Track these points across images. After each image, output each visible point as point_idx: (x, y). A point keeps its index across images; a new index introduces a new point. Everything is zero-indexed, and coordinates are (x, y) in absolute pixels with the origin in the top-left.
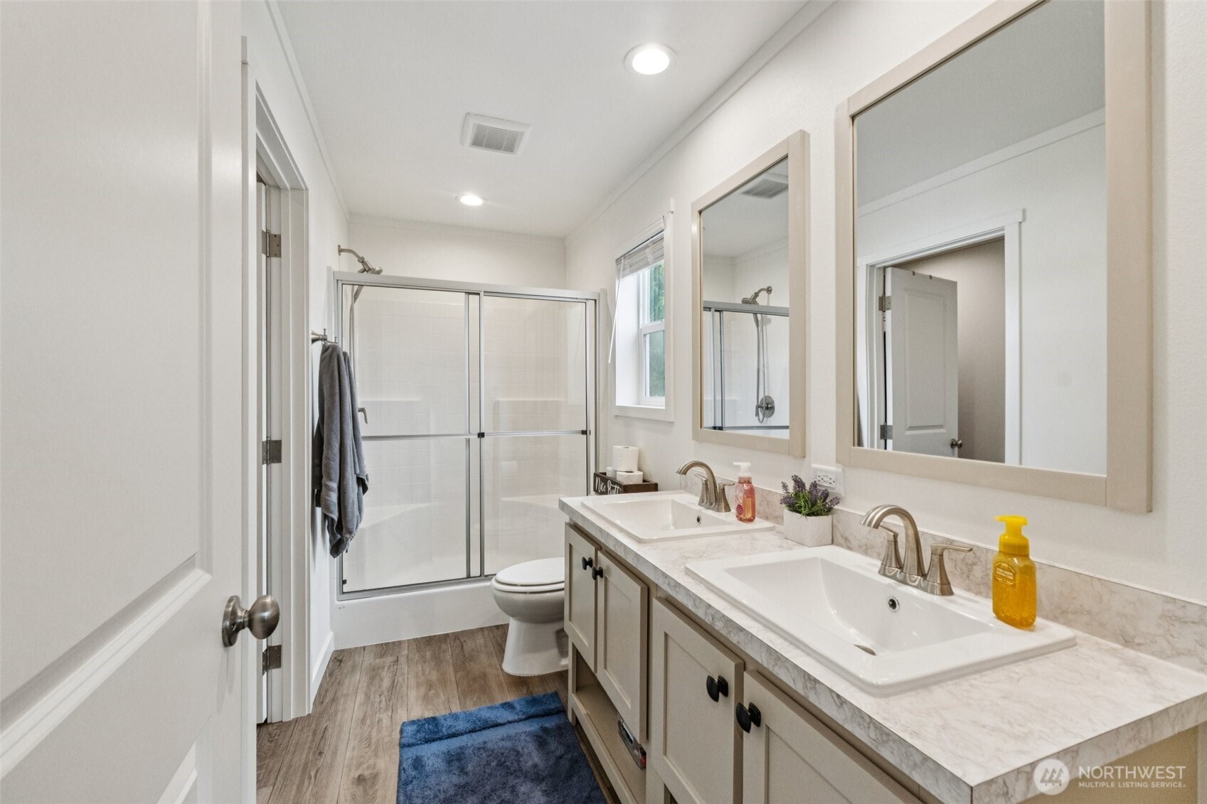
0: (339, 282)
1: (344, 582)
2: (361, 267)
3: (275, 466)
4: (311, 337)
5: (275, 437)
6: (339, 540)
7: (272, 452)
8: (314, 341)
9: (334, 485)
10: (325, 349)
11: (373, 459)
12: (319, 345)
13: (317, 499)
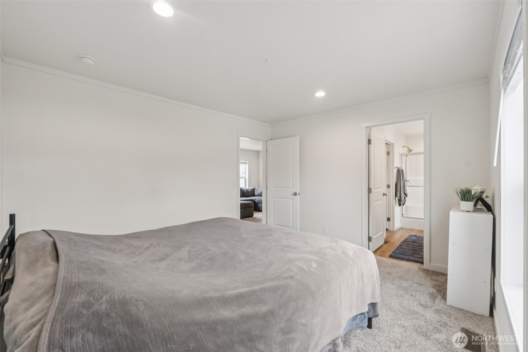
0: (401, 155)
1: (403, 215)
2: (408, 149)
3: (389, 189)
4: (395, 167)
5: (389, 184)
6: (401, 203)
7: (388, 186)
8: (395, 168)
9: (399, 193)
10: (397, 169)
11: (408, 190)
12: (396, 169)
13: (396, 195)
